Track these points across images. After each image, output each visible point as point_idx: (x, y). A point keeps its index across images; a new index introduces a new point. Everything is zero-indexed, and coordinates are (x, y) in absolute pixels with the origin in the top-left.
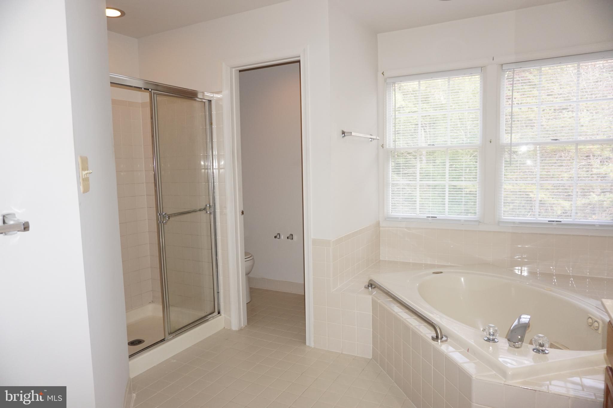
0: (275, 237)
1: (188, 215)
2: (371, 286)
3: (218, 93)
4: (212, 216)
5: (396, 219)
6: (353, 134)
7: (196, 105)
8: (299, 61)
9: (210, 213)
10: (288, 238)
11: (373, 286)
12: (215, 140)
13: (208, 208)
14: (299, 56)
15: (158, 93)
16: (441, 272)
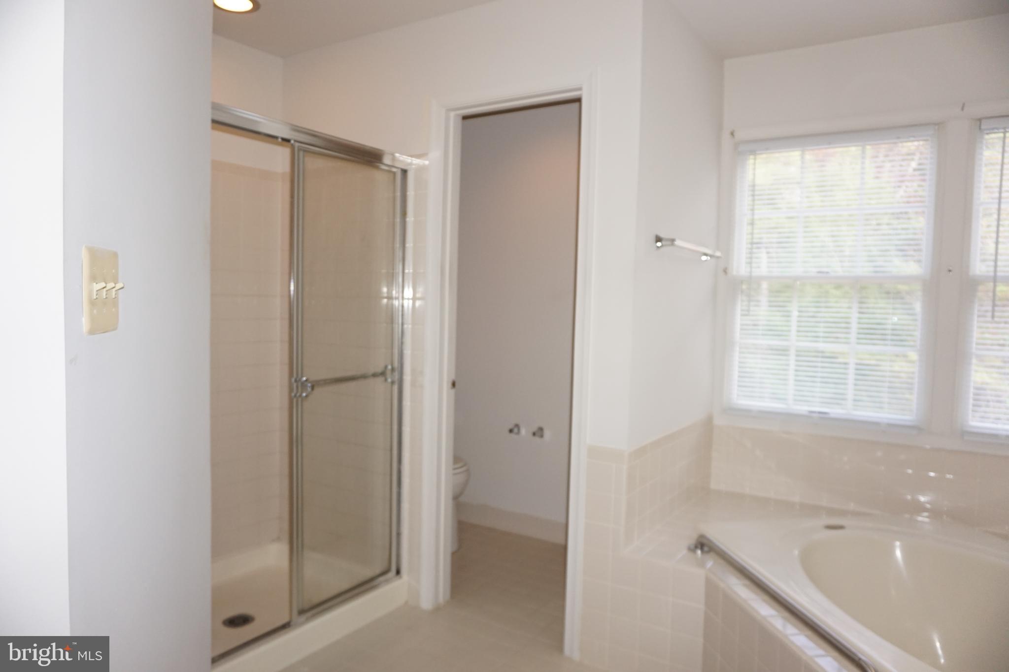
0: (511, 431)
1: (352, 385)
2: (702, 549)
3: (418, 156)
4: (396, 388)
5: (746, 413)
6: (677, 242)
7: (379, 177)
8: (578, 100)
9: (393, 383)
10: (534, 434)
11: (706, 549)
12: (409, 245)
13: (388, 373)
14: (580, 89)
15: (307, 148)
16: (841, 527)
